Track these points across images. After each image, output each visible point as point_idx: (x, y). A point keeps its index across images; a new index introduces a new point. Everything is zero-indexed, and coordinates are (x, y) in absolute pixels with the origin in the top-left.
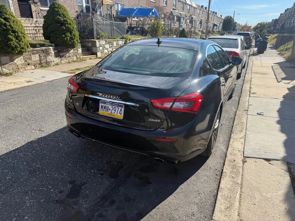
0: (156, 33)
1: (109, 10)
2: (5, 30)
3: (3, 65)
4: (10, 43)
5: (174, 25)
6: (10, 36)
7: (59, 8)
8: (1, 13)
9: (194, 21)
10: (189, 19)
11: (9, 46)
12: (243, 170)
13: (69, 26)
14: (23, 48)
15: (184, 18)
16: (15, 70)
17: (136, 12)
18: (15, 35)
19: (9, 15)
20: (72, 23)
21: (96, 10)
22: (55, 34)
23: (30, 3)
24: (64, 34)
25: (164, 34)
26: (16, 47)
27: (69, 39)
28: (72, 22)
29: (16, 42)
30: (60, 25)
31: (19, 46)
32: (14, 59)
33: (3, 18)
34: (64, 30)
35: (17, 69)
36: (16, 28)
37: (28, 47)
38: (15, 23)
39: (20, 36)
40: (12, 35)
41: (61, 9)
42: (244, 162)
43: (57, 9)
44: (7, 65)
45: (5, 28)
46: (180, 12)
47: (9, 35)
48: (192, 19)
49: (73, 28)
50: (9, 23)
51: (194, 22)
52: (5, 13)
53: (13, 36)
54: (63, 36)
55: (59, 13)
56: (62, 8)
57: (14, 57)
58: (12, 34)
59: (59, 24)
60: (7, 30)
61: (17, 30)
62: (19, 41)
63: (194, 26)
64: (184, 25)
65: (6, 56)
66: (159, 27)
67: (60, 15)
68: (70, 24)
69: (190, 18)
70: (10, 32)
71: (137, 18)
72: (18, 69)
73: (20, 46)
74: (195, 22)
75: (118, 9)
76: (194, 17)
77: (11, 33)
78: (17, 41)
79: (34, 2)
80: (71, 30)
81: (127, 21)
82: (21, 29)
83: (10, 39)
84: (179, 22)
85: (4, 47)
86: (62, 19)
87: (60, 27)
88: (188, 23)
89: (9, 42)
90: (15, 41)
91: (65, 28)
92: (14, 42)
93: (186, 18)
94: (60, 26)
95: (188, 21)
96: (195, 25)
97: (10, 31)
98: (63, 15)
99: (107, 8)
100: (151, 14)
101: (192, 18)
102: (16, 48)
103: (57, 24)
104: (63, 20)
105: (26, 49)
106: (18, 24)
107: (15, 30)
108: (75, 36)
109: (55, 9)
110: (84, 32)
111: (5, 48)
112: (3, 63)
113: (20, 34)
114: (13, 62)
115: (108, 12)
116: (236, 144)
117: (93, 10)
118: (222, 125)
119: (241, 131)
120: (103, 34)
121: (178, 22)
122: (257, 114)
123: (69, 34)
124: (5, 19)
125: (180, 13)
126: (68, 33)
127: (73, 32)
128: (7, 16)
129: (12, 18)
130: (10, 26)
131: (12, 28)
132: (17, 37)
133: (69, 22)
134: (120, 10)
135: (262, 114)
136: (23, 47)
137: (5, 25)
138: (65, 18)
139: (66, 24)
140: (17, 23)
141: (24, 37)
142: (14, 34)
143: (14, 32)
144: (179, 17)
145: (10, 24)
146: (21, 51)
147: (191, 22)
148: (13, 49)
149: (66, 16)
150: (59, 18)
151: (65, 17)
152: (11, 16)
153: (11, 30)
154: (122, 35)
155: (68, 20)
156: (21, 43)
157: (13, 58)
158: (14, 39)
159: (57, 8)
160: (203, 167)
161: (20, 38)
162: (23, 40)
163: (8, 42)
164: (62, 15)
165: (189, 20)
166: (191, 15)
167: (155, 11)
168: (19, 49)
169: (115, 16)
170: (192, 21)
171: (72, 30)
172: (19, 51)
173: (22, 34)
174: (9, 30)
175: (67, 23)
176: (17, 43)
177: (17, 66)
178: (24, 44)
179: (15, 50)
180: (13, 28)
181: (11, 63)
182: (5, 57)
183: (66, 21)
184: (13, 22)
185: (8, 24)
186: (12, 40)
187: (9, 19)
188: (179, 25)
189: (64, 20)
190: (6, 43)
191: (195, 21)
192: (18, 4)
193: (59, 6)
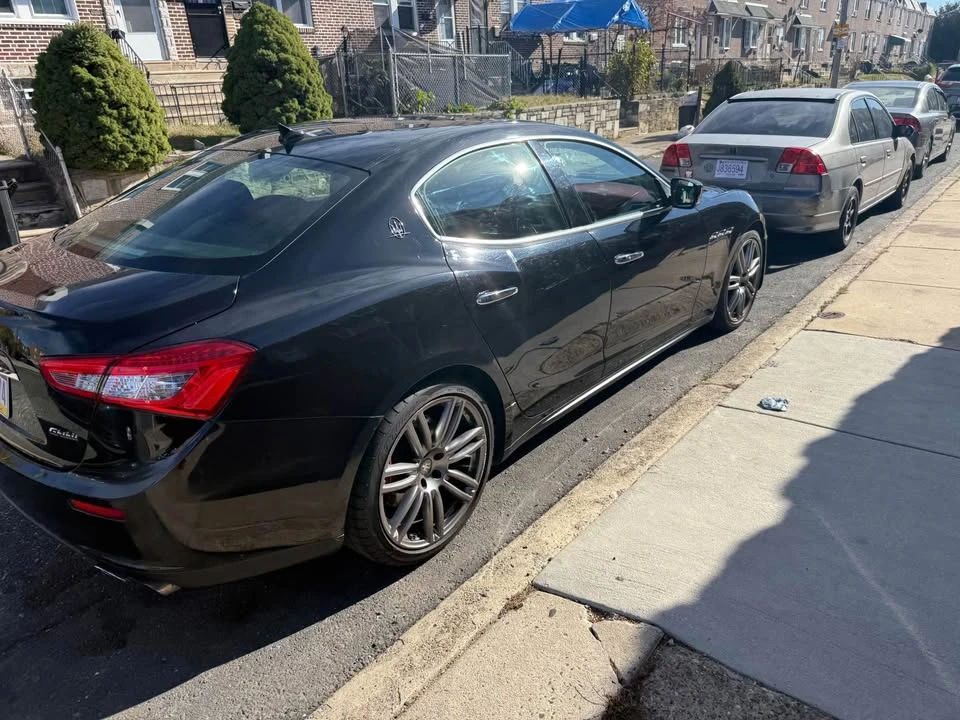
0: (630, 82)
1: (478, 15)
2: (87, 101)
3: (90, 205)
4: (105, 140)
5: (722, 52)
6: (105, 120)
7: (267, 23)
8: (81, 50)
9: (803, 31)
10: (785, 27)
11: (102, 148)
12: (471, 643)
13: (296, 78)
14: (144, 153)
15: (765, 22)
17: (568, 16)
18: (119, 114)
19: (103, 56)
20: (304, 67)
21: (431, 17)
22: (254, 104)
23: (222, 10)
24: (281, 104)
25: (662, 84)
26: (124, 151)
27: (294, 117)
28: (308, 64)
29: (124, 135)
30: (268, 77)
31: (131, 146)
32: (122, 187)
33: (86, 67)
34: (279, 92)
36: (121, 93)
37: (161, 149)
38: (120, 80)
39: (134, 118)
40: (110, 115)
41: (275, 26)
42: (513, 605)
43: (260, 28)
45: (89, 94)
46: (747, 3)
47: (101, 115)
48: (798, 26)
49: (309, 83)
50: (103, 78)
51: (803, 36)
52: (92, 51)
53: (115, 118)
54: (278, 109)
55: (265, 39)
56: (277, 23)
57: (119, 179)
58: (109, 111)
59: (264, 74)
60: (98, 100)
61: (124, 100)
62: (133, 133)
63: (803, 49)
64: (762, 47)
65: (95, 177)
66: (640, 63)
67: (267, 46)
68: (299, 72)
69: (790, 23)
70: (102, 106)
71: (579, 36)
73: (135, 147)
74: (808, 35)
75: (509, 10)
76: (802, 16)
77: (107, 108)
78: (127, 132)
79: (234, 9)
80: (300, 90)
81: (543, 48)
82: (138, 96)
83: (105, 126)
84: (743, 37)
85: (88, 152)
86: (273, 57)
87: (267, 83)
88: (780, 41)
89: (101, 137)
90: (120, 132)
91: (280, 85)
92: (117, 136)
93: (771, 22)
94: (268, 80)
95: (781, 33)
96: (807, 47)
97: (104, 104)
98: (279, 45)
99: (472, 9)
100: (616, 17)
101: (797, 21)
102: (123, 153)
103: (258, 74)
104: (277, 60)
105: (153, 157)
106: (129, 82)
107: (119, 100)
108: (314, 109)
109: (256, 26)
111: (91, 153)
112: (89, 198)
113: (136, 112)
115: (476, 21)
116: (554, 529)
117: (424, 17)
118: (585, 440)
119: (623, 474)
120: (422, 96)
121: (739, 40)
122: (761, 405)
123: (297, 102)
124: (93, 68)
125: (747, 8)
126: (293, 102)
127: (310, 96)
128: (99, 59)
129: (113, 64)
130: (105, 87)
131: (110, 93)
132: (125, 122)
133: (294, 66)
134: (516, 11)
135: (779, 405)
136: (146, 148)
137: (90, 86)
138: (283, 55)
139: (285, 71)
140: (127, 77)
141: (147, 118)
142: (115, 112)
143: (116, 105)
144: (745, 21)
145: (104, 83)
146: (139, 162)
147: (793, 35)
148: (114, 156)
149: (288, 47)
150: (263, 55)
151: (285, 51)
152: (112, 57)
153: (106, 102)
154: (493, 96)
155: (292, 59)
156: (138, 137)
157: (117, 181)
158: (116, 126)
159: (260, 23)
161: (135, 123)
162: (145, 127)
163: (98, 137)
164: (275, 45)
165: (782, 30)
166: (791, 12)
167: (631, 7)
168: (132, 156)
169: (497, 34)
170: (798, 30)
171: (307, 91)
172: (134, 161)
173: (143, 111)
174: (102, 99)
175: (290, 70)
176: (128, 137)
178: (147, 140)
179: (122, 159)
180: (113, 93)
182: (94, 181)
183: (287, 62)
184: (115, 76)
185: (98, 81)
186: (110, 131)
187: (103, 66)
188: (743, 49)
189: (280, 60)
190: (94, 140)
191: (809, 30)
193: (267, 15)
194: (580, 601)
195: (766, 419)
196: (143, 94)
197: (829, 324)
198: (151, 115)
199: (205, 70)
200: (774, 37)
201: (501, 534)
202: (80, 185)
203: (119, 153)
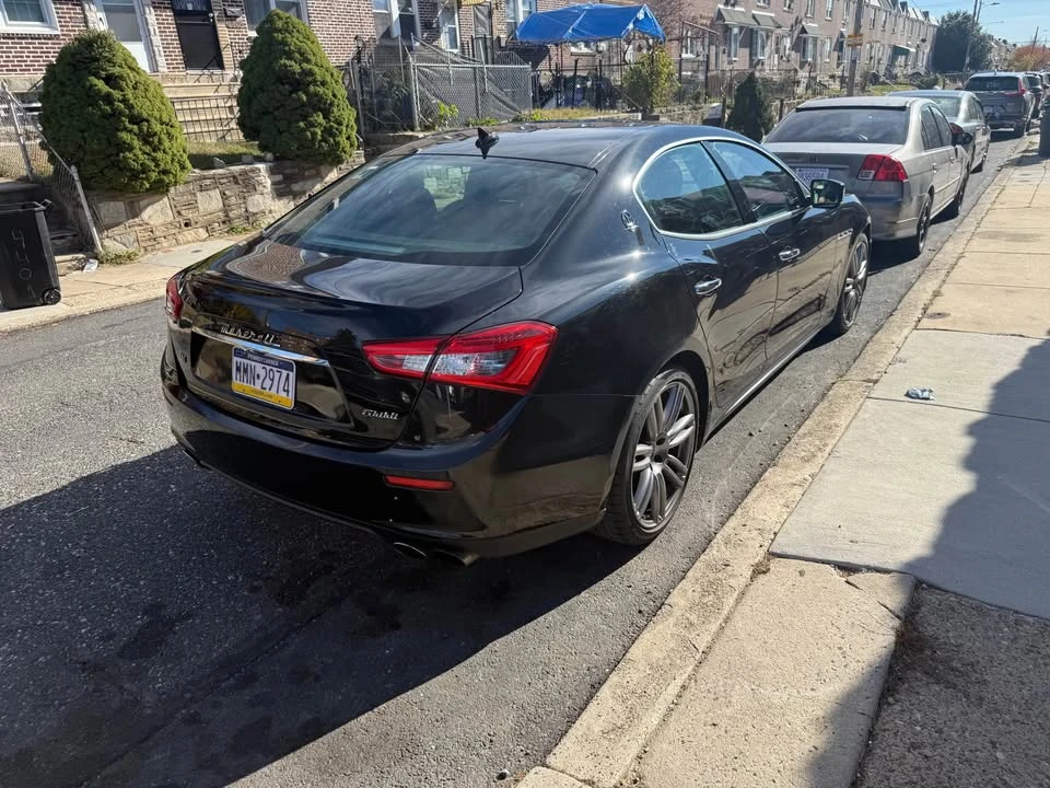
0: (650, 95)
1: (483, 25)
2: (105, 116)
3: (107, 229)
4: (126, 158)
5: (730, 63)
6: (125, 136)
7: (286, 31)
8: (97, 60)
9: (810, 41)
10: (791, 36)
11: (122, 167)
12: (738, 601)
13: (321, 90)
14: (165, 172)
15: (772, 32)
16: (144, 245)
17: (579, 24)
18: (140, 129)
19: (121, 66)
20: (328, 79)
21: (434, 26)
22: (275, 118)
23: (213, 18)
24: (305, 118)
25: (680, 97)
26: (145, 170)
27: (319, 133)
28: (332, 75)
29: (145, 153)
30: (291, 89)
31: (152, 165)
32: (141, 210)
33: (103, 79)
34: (303, 105)
35: (149, 240)
36: (142, 107)
37: (183, 168)
38: (140, 92)
39: (155, 134)
40: (130, 131)
41: (296, 34)
42: (759, 571)
43: (279, 36)
44: (117, 230)
45: (108, 108)
46: (754, 12)
47: (122, 130)
48: (804, 35)
49: (334, 96)
50: (122, 91)
51: (810, 47)
52: (109, 62)
53: (135, 134)
54: (302, 124)
55: (287, 48)
56: (298, 31)
57: (138, 202)
58: (130, 126)
59: (287, 87)
60: (116, 114)
61: (145, 115)
62: (154, 151)
63: (810, 60)
64: (769, 57)
65: (113, 198)
66: (659, 74)
67: (289, 56)
68: (323, 84)
69: (796, 33)
70: (122, 122)
71: (587, 46)
72: (155, 239)
73: (157, 165)
74: (815, 45)
75: (514, 18)
76: (810, 25)
77: (127, 123)
78: (148, 149)
79: (226, 16)
80: (325, 103)
81: (550, 60)
82: (159, 110)
83: (124, 142)
84: (751, 48)
85: (106, 171)
86: (297, 68)
87: (290, 96)
88: (787, 52)
89: (122, 155)
90: (140, 149)
91: (305, 98)
92: (138, 154)
93: (779, 31)
94: (291, 93)
95: (788, 43)
96: (814, 57)
97: (123, 119)
98: (302, 54)
99: (476, 16)
100: (631, 26)
101: (804, 31)
102: (143, 173)
103: (281, 87)
104: (300, 71)
105: (175, 176)
106: (149, 95)
107: (140, 115)
108: (340, 124)
109: (275, 35)
110: (381, 107)
111: (109, 173)
112: (107, 221)
113: (157, 127)
114: (136, 220)
115: (481, 29)
116: (764, 508)
117: (427, 26)
118: (751, 435)
119: (806, 460)
120: (444, 109)
121: (747, 51)
122: (907, 395)
123: (321, 116)
124: (110, 80)
125: (754, 17)
126: (318, 116)
127: (335, 109)
128: (116, 70)
129: (131, 75)
130: (125, 101)
131: (131, 107)
132: (147, 138)
133: (319, 78)
134: (521, 19)
135: (926, 394)
136: (168, 167)
137: (108, 99)
138: (305, 65)
139: (310, 83)
140: (146, 90)
141: (169, 134)
142: (135, 127)
143: (137, 120)
144: (752, 30)
145: (124, 96)
146: (161, 181)
147: (800, 45)
148: (135, 175)
149: (313, 59)
150: (285, 65)
151: (308, 61)
152: (130, 68)
153: (127, 116)
154: (515, 110)
155: (316, 69)
156: (159, 155)
157: (136, 204)
158: (136, 143)
159: (280, 31)
160: (604, 583)
161: (156, 140)
162: (167, 144)
163: (117, 155)
164: (297, 55)
165: (789, 40)
166: (798, 21)
167: (646, 14)
168: (154, 176)
169: (503, 44)
170: (805, 41)
171: (331, 104)
172: (154, 182)
173: (164, 126)
174: (121, 113)
175: (314, 82)
176: (148, 154)
177: (152, 232)
178: (169, 158)
179: (142, 178)
180: (133, 107)
181: (131, 221)
182: (112, 204)
183: (311, 73)
184: (135, 88)
185: (117, 94)
186: (131, 148)
187: (121, 77)
188: (751, 60)
189: (303, 70)
190: (112, 158)
191: (815, 39)
192: (176, 24)
193: (287, 23)
194: (823, 562)
195: (916, 406)
196: (163, 108)
197: (939, 323)
198: (172, 131)
199: (197, 84)
200: (782, 48)
201: (712, 517)
202: (97, 208)
203: (139, 173)
